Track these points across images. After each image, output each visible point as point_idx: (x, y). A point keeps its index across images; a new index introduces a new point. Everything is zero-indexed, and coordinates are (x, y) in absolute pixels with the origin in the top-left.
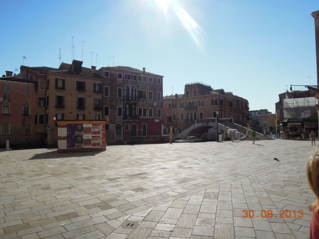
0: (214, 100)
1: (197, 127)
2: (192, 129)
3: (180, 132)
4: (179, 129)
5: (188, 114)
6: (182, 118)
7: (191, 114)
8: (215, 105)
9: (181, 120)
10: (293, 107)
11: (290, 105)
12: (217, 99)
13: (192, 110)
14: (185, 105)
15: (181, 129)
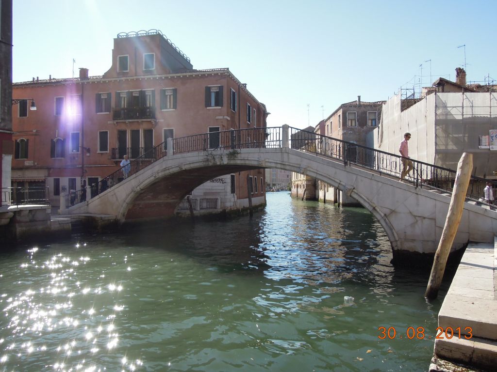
0: (214, 90)
1: (176, 170)
2: (152, 178)
3: (94, 193)
4: (91, 181)
5: (122, 135)
6: (104, 146)
7: (135, 134)
8: (216, 105)
9: (99, 151)
10: (460, 118)
11: (454, 112)
12: (221, 88)
13: (140, 120)
14: (113, 104)
15: (100, 179)
